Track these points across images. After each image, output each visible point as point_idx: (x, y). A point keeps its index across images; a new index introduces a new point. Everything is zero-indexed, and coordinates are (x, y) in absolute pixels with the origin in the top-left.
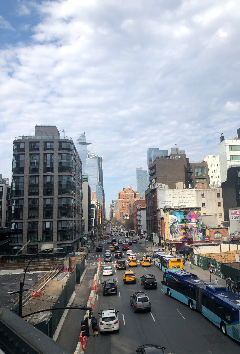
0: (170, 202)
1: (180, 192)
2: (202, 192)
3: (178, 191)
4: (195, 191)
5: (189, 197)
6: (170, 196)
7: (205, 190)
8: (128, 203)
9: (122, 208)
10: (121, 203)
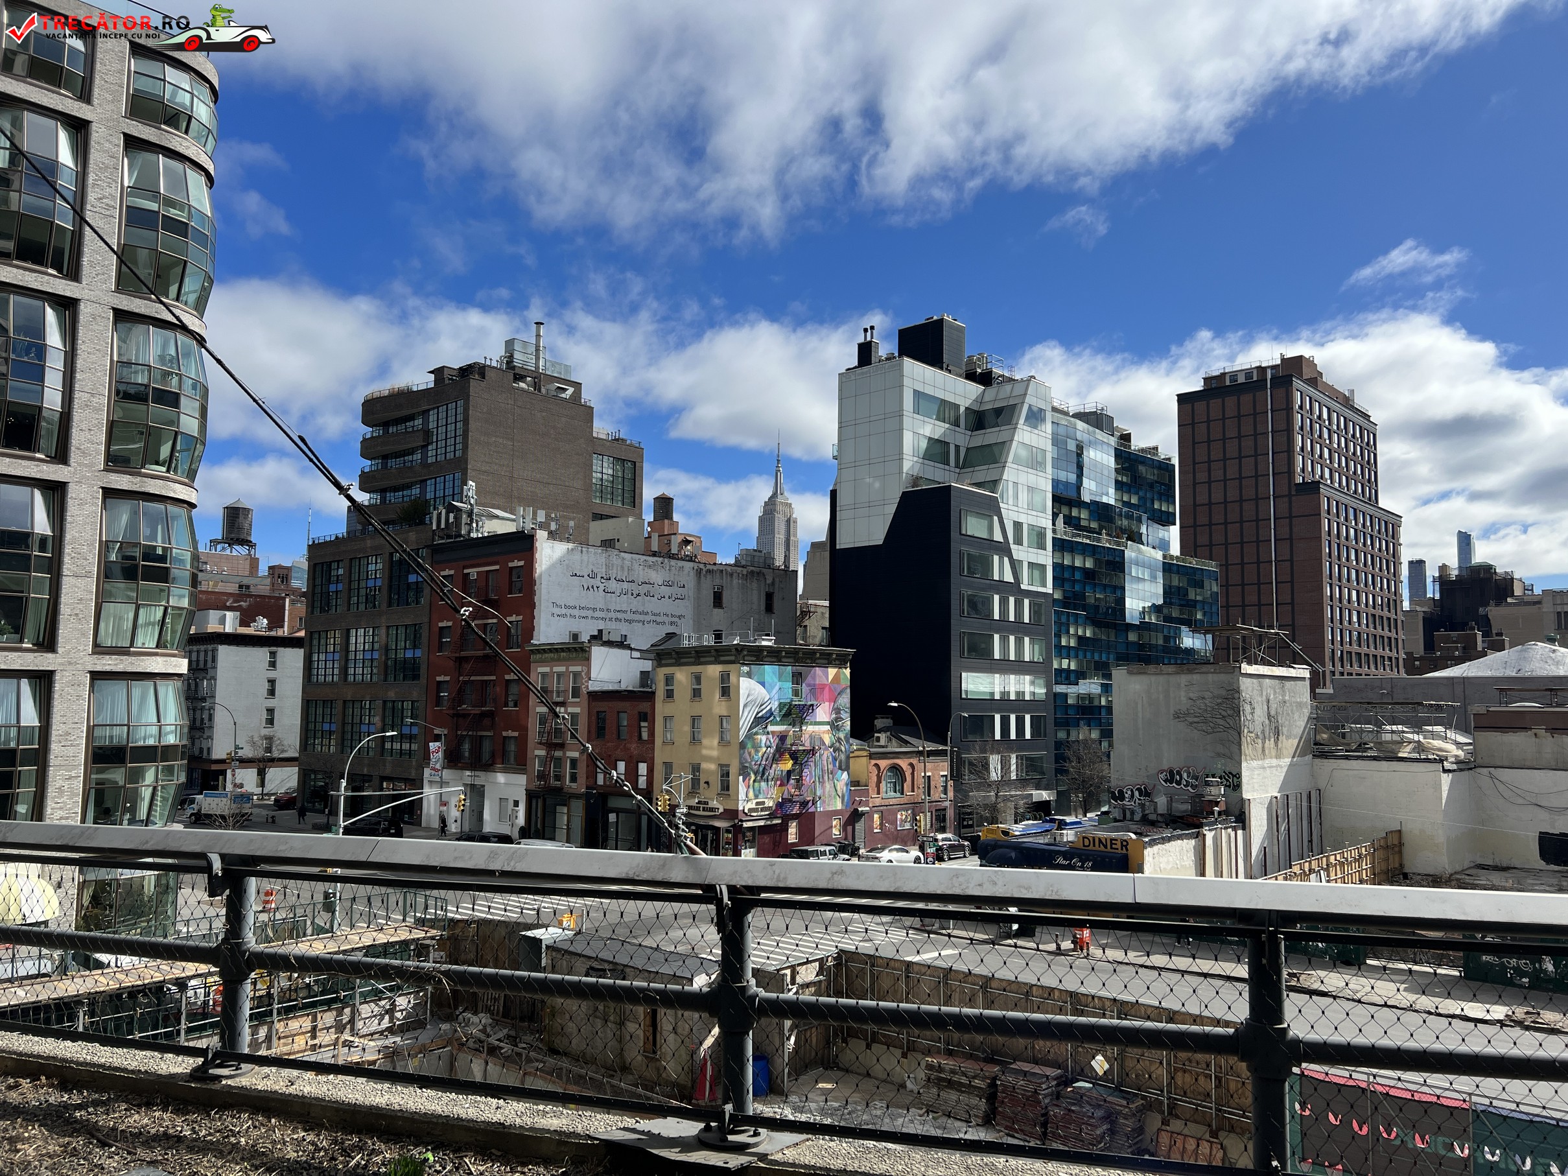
0: (589, 613)
1: (636, 566)
2: (718, 581)
3: (627, 563)
4: (692, 574)
5: (667, 597)
6: (592, 582)
7: (726, 571)
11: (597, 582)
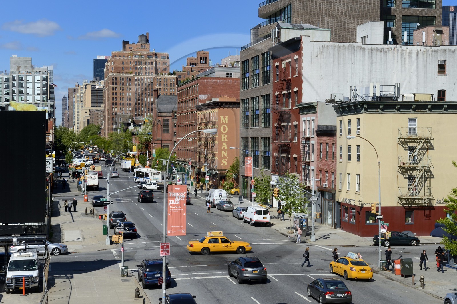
2: (440, 58)
7: (449, 50)
8: (137, 87)
9: (118, 99)
10: (114, 86)
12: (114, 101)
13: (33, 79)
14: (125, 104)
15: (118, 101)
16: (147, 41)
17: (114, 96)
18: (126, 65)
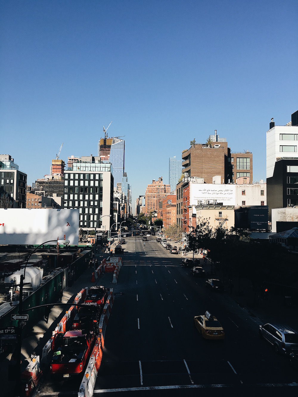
2: (243, 189)
4: (234, 187)
5: (227, 194)
6: (204, 192)
7: (246, 186)
8: (158, 198)
9: (150, 203)
10: (149, 198)
11: (206, 192)
12: (148, 204)
13: (117, 195)
14: (153, 205)
15: (150, 204)
16: (162, 180)
17: (148, 202)
18: (153, 190)
